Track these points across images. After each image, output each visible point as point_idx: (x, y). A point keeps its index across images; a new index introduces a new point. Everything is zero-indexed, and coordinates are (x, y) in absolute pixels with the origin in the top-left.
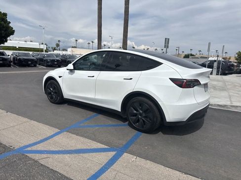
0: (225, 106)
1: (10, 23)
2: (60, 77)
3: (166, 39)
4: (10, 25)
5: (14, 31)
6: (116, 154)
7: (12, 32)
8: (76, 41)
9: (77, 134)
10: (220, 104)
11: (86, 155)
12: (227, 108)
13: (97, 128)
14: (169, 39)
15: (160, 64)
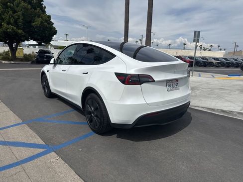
0: (230, 112)
1: (53, 24)
2: (48, 71)
3: (195, 32)
4: (54, 26)
5: (57, 31)
6: (43, 152)
7: (55, 32)
9: (31, 128)
10: (225, 109)
11: (14, 149)
12: (233, 115)
13: (58, 123)
15: (114, 56)
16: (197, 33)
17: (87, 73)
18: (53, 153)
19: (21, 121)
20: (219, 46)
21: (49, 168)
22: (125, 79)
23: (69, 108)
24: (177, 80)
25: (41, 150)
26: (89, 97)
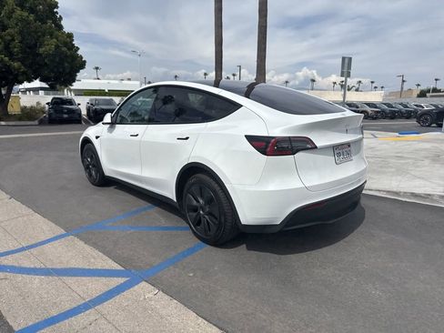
0: (428, 196)
1: (78, 49)
2: (97, 137)
3: (344, 59)
4: (79, 52)
5: (85, 62)
6: (125, 282)
7: (82, 65)
8: (205, 74)
9: (87, 241)
10: (417, 191)
11: (70, 280)
12: (433, 200)
13: (132, 231)
14: (351, 58)
15: (237, 106)
16: (347, 61)
17: (187, 138)
18: (144, 284)
19: (63, 232)
20: (372, 82)
21: (145, 309)
22: (266, 145)
23: (143, 203)
24: (348, 145)
25: (122, 280)
26: (192, 180)
